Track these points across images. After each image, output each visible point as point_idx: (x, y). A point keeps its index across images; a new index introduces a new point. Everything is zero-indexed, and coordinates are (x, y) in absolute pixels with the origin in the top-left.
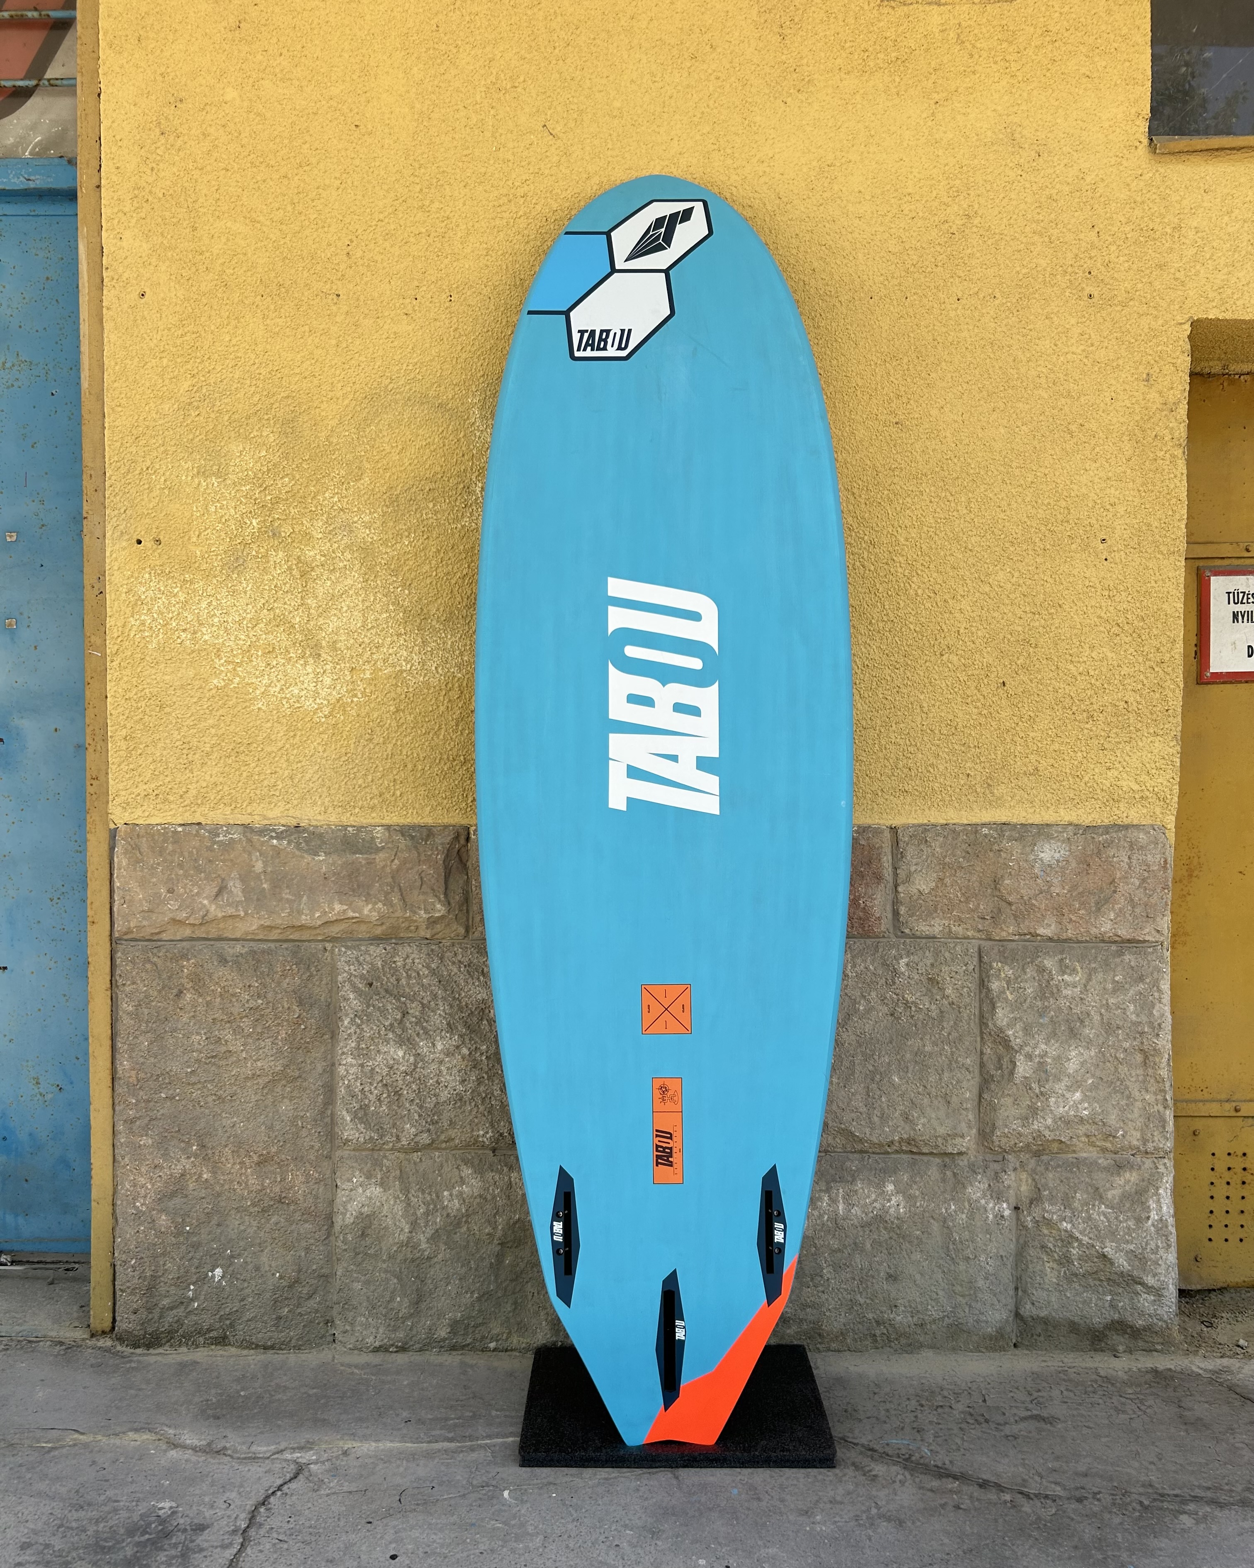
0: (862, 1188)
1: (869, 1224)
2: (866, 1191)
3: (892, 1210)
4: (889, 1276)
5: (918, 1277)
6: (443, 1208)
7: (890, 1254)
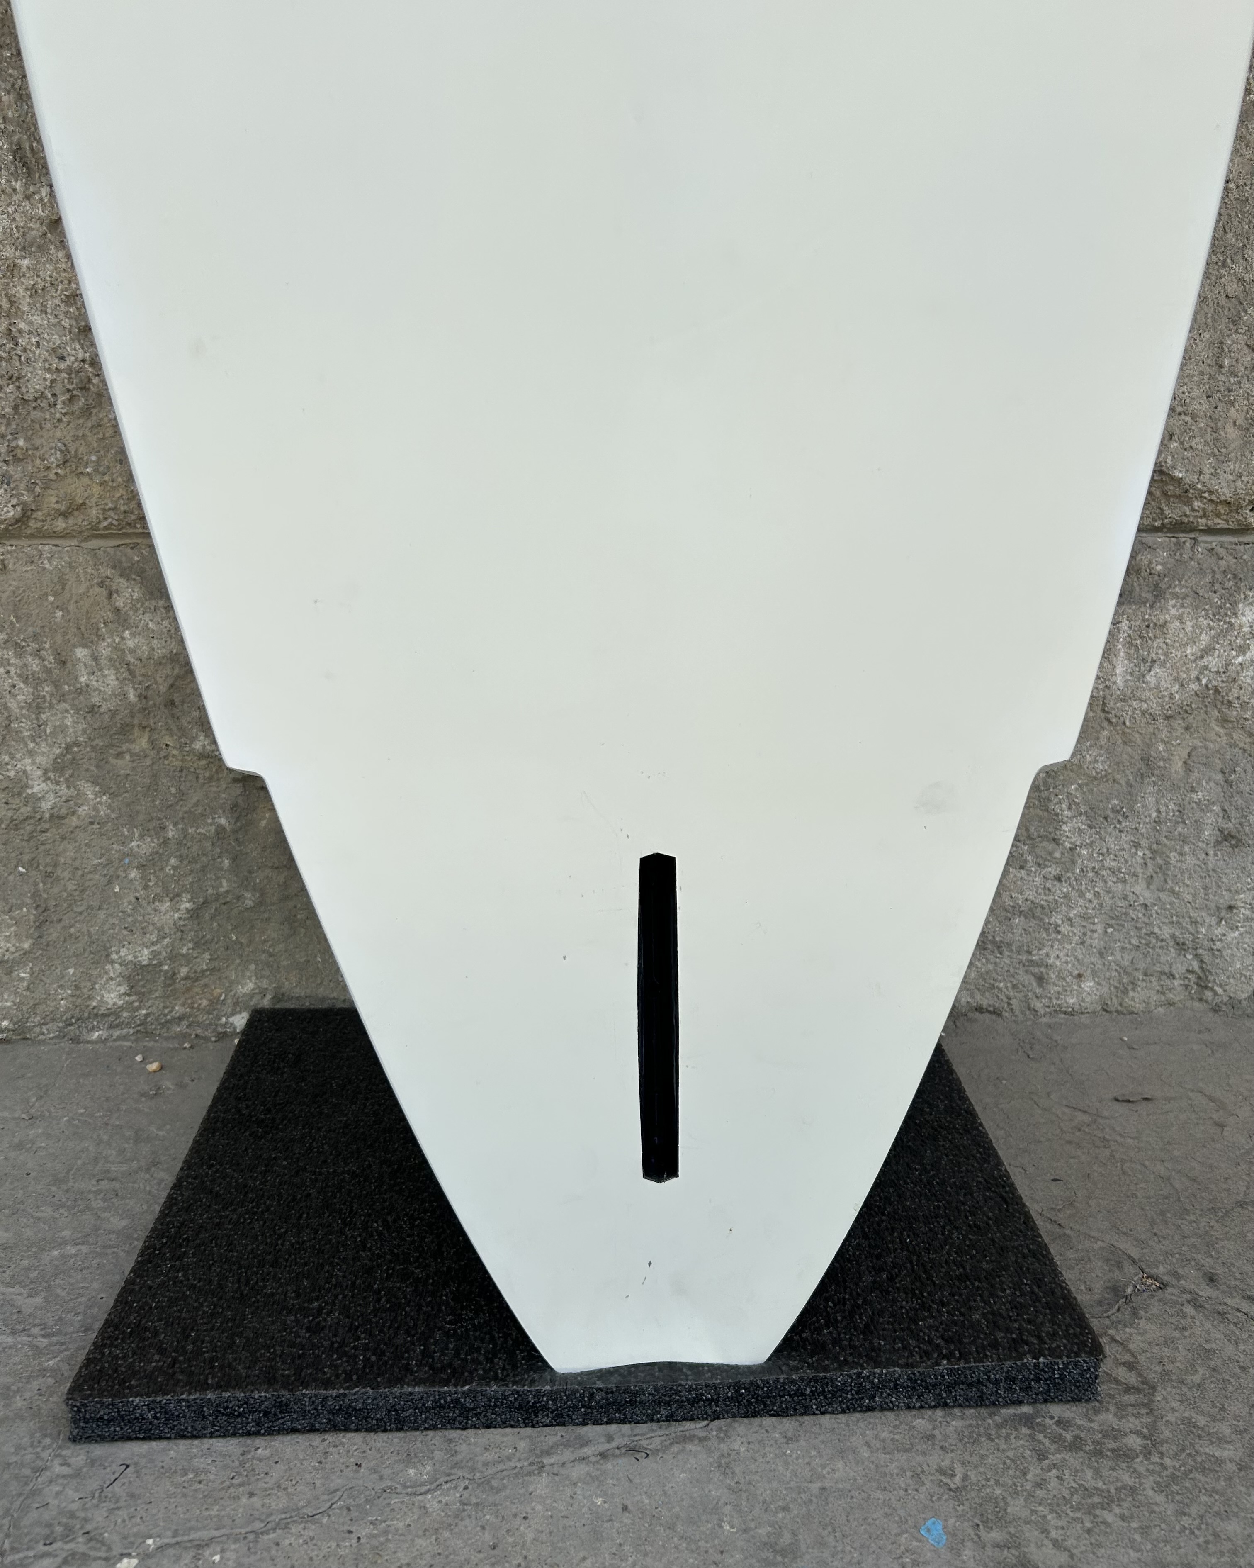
0: (1180, 618)
1: (1185, 711)
2: (1189, 626)
6: (80, 691)
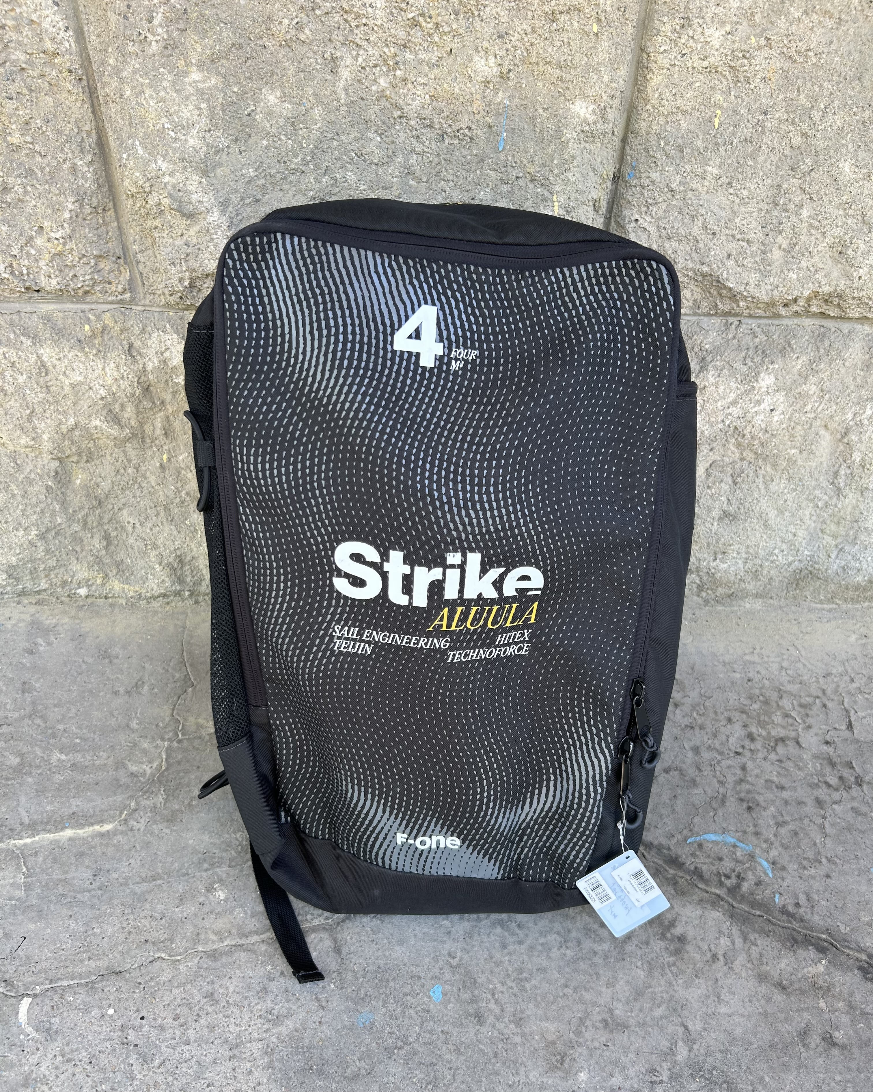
3: (759, 420)
4: (725, 514)
5: (772, 514)
7: (735, 483)
